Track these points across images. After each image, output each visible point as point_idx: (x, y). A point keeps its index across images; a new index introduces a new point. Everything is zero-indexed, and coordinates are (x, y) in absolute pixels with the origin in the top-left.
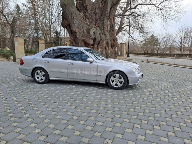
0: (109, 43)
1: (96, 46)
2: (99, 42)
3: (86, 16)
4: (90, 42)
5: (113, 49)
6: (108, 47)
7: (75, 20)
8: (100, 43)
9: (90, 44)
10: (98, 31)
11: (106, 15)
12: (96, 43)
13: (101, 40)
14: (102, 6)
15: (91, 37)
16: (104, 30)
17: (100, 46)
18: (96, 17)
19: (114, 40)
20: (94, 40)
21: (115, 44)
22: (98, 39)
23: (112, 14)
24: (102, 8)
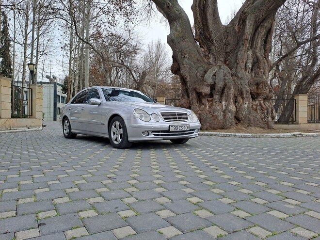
0: (244, 90)
1: (216, 97)
2: (223, 90)
3: (209, 50)
4: (203, 91)
5: (257, 102)
6: (243, 98)
7: (186, 60)
8: (225, 91)
9: (203, 94)
10: (222, 70)
11: (243, 42)
12: (215, 92)
13: (225, 86)
14: (239, 28)
15: (205, 82)
16: (236, 68)
17: (224, 98)
18: (226, 48)
19: (258, 84)
20: (213, 87)
21: (259, 91)
22: (220, 85)
23: (257, 38)
24: (238, 32)
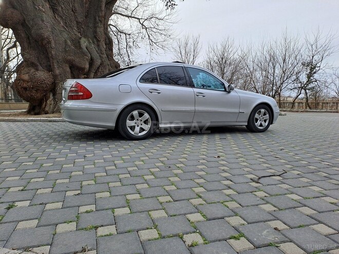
2: (98, 68)
7: (44, 14)
8: (100, 70)
11: (100, 19)
12: (93, 70)
13: (101, 64)
18: (76, 17)
